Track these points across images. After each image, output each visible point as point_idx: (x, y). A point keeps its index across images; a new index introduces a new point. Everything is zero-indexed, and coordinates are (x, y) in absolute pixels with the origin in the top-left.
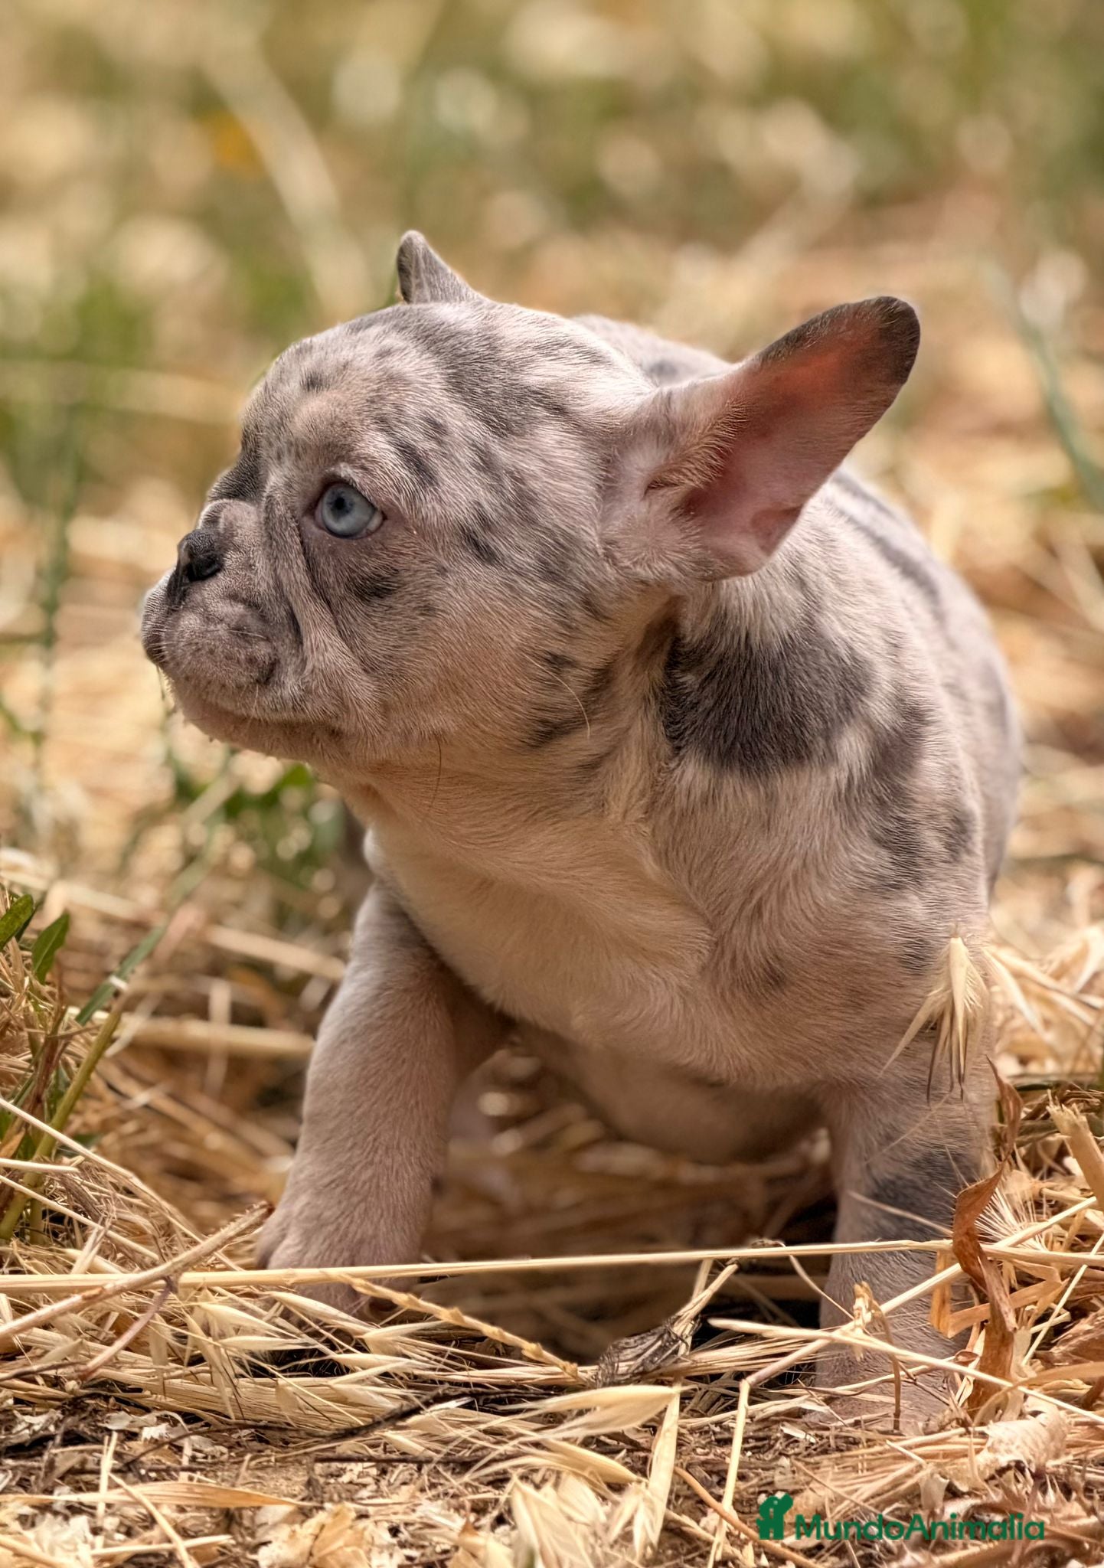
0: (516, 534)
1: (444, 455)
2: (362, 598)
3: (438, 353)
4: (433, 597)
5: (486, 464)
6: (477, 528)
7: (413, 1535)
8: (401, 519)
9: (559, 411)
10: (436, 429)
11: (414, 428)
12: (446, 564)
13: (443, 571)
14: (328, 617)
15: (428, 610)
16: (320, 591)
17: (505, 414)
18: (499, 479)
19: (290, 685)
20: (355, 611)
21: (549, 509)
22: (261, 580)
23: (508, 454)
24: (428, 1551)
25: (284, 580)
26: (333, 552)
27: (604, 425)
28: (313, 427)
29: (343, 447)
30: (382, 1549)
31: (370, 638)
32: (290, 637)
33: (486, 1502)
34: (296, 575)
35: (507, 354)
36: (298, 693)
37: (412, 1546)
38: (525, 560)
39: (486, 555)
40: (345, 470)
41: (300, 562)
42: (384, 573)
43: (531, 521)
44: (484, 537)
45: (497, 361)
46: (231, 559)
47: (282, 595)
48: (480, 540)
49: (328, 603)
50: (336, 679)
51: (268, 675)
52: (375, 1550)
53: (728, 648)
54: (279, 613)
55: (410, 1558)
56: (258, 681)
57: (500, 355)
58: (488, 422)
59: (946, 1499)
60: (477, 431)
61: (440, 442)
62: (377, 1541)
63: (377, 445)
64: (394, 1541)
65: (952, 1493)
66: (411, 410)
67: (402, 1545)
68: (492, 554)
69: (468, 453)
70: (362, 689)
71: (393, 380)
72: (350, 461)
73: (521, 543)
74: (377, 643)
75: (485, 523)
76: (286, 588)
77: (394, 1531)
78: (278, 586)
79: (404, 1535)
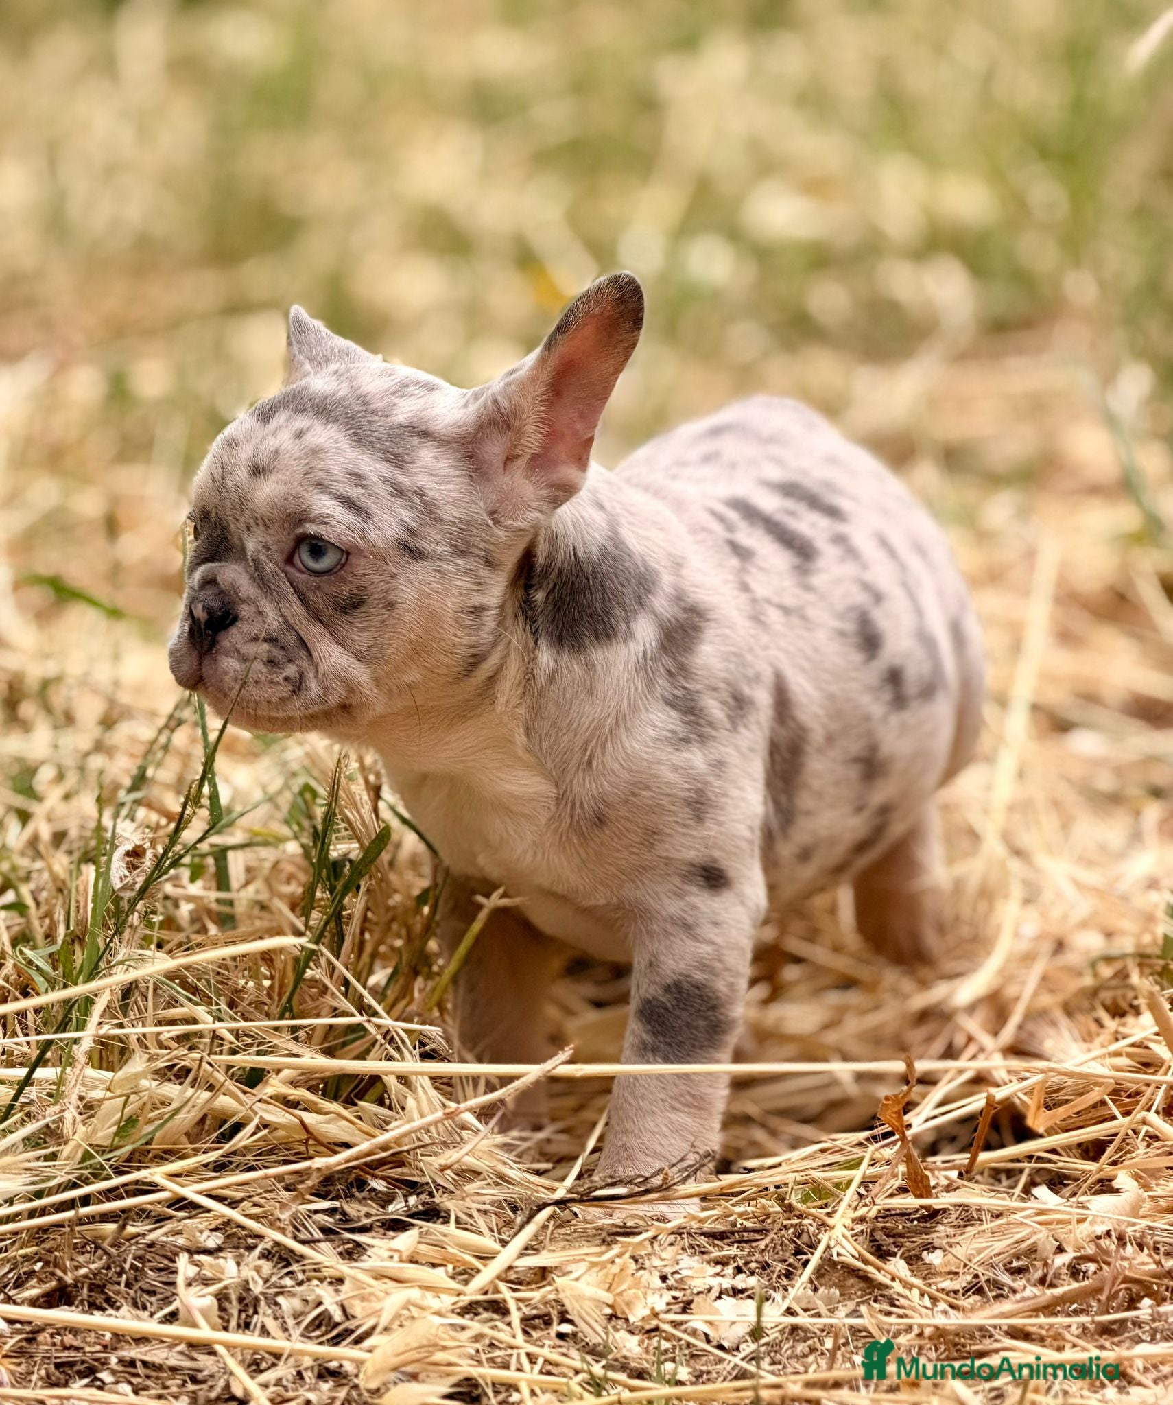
0: (432, 533)
1: (369, 494)
2: (345, 613)
3: (336, 421)
4: (392, 597)
5: (398, 491)
6: (408, 538)
7: (676, 1281)
8: (360, 551)
9: (425, 434)
10: (357, 478)
11: (343, 483)
12: (394, 570)
13: (394, 576)
14: (325, 632)
15: (390, 606)
16: (315, 615)
17: (397, 451)
18: (410, 499)
19: (314, 688)
20: (341, 622)
21: (447, 507)
22: (272, 620)
23: (410, 479)
24: (688, 1292)
25: (289, 616)
26: (318, 587)
27: (459, 433)
28: (272, 504)
29: (301, 513)
30: (654, 1290)
31: (357, 638)
32: (303, 654)
33: (729, 1258)
34: (295, 609)
35: (378, 405)
36: (321, 692)
37: (676, 1289)
38: (443, 549)
39: (417, 554)
40: (311, 529)
41: (295, 600)
42: (356, 592)
43: (439, 520)
44: (413, 543)
45: (374, 412)
46: (245, 611)
47: (290, 625)
48: (411, 545)
49: (321, 621)
50: (342, 673)
51: (298, 686)
52: (649, 1292)
53: (563, 562)
54: (291, 640)
55: (675, 1298)
56: (294, 692)
57: (373, 407)
58: (387, 460)
59: (1055, 1254)
60: (385, 469)
61: (363, 486)
62: (652, 1286)
63: (324, 505)
64: (664, 1285)
65: (1060, 1250)
66: (336, 470)
67: (669, 1288)
68: (421, 553)
69: (385, 487)
70: (361, 674)
71: (315, 452)
72: (312, 521)
73: (437, 537)
74: (362, 639)
75: (410, 532)
76: (291, 621)
77: (664, 1278)
78: (286, 621)
79: (671, 1281)
